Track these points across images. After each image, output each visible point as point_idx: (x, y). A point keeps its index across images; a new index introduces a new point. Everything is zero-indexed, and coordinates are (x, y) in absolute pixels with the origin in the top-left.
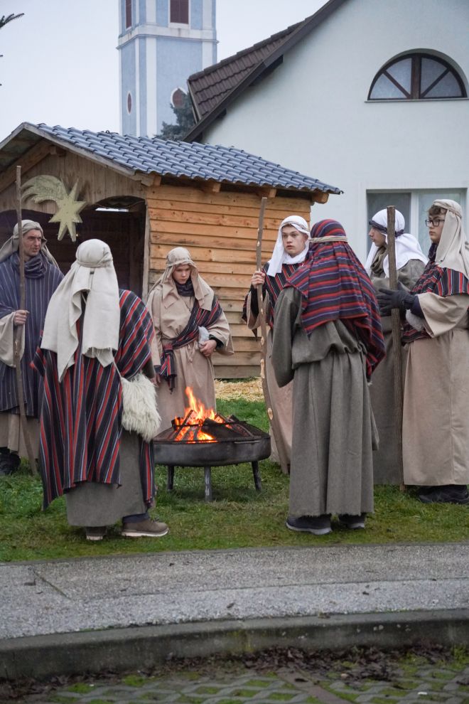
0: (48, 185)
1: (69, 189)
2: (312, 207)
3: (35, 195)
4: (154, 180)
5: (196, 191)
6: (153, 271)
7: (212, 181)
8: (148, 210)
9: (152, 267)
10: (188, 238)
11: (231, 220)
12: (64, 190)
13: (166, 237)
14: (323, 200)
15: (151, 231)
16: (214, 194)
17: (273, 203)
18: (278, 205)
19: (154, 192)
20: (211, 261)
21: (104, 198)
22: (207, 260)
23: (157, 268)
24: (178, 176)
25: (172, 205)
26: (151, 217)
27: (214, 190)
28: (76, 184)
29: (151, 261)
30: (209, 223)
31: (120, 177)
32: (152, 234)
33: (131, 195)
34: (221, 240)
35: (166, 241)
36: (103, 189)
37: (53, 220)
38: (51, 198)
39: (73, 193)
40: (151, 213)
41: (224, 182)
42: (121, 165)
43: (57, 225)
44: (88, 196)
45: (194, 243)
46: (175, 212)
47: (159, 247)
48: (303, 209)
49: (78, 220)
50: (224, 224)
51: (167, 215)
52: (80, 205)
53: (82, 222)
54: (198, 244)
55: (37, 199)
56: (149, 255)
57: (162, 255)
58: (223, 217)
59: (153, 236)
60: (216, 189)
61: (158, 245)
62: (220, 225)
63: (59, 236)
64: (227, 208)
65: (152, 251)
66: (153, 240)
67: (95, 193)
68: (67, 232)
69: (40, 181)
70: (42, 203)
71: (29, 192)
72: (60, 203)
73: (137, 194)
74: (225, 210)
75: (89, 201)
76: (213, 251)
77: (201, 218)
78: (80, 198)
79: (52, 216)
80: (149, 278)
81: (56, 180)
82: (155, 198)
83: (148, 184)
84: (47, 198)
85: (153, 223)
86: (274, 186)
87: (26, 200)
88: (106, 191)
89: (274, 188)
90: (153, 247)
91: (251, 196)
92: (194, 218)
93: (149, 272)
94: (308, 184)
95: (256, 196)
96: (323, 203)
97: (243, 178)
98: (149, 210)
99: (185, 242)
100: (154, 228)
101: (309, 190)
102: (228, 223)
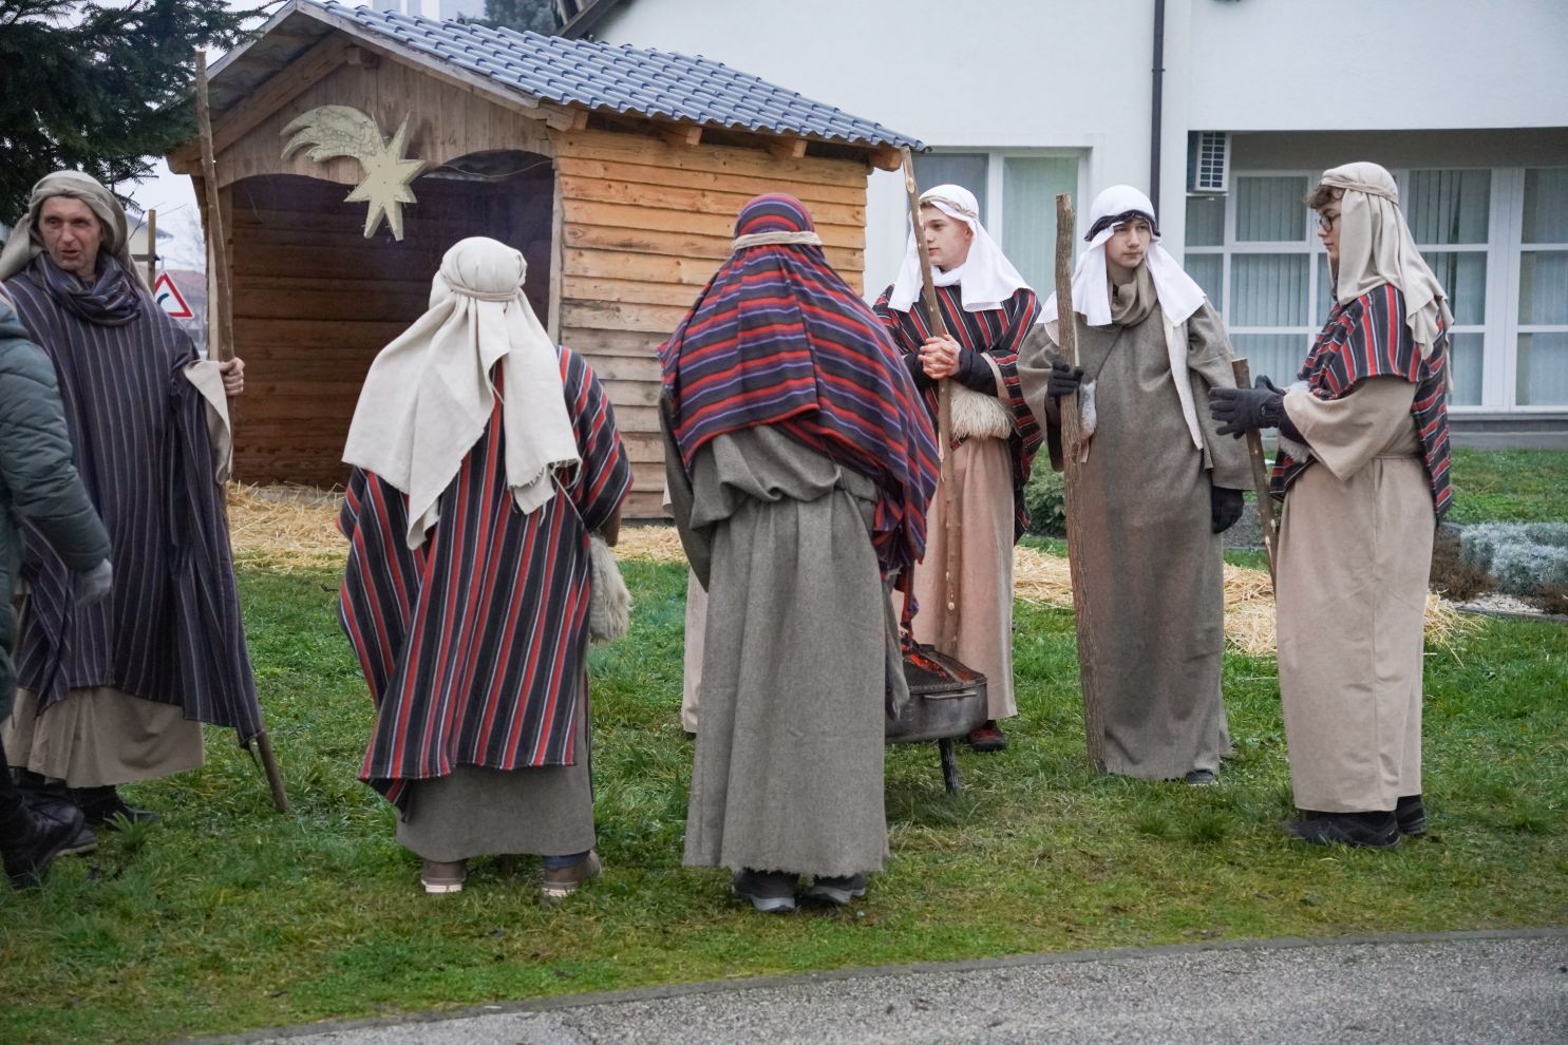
0: (341, 125)
1: (389, 135)
2: (869, 177)
3: (312, 145)
4: (575, 119)
5: (651, 142)
6: (568, 302)
7: (687, 123)
8: (559, 181)
9: (566, 295)
10: (637, 238)
11: (720, 202)
12: (378, 138)
13: (594, 234)
14: (892, 165)
15: (564, 223)
16: (687, 148)
17: (798, 168)
18: (807, 173)
19: (571, 144)
20: (680, 283)
21: (462, 153)
22: (674, 281)
23: (577, 295)
24: (622, 111)
25: (605, 169)
26: (566, 194)
27: (689, 141)
28: (404, 126)
29: (566, 281)
30: (676, 207)
31: (498, 111)
32: (567, 229)
33: (521, 148)
34: (701, 242)
35: (594, 241)
36: (460, 135)
37: (354, 197)
38: (348, 151)
39: (398, 142)
40: (563, 186)
41: (709, 126)
42: (509, 86)
43: (364, 206)
44: (427, 149)
45: (648, 246)
46: (613, 184)
47: (581, 255)
48: (853, 182)
49: (407, 197)
50: (705, 210)
51: (597, 191)
52: (412, 167)
53: (415, 201)
54: (656, 248)
55: (319, 154)
56: (562, 269)
57: (586, 270)
58: (704, 196)
59: (570, 233)
60: (693, 139)
61: (580, 250)
62: (699, 212)
63: (367, 230)
64: (711, 176)
65: (568, 261)
66: (570, 240)
67: (443, 143)
68: (384, 223)
69: (323, 118)
70: (328, 163)
71: (300, 139)
72: (368, 163)
73: (535, 147)
74: (707, 182)
75: (430, 159)
76: (684, 264)
77: (661, 197)
78: (411, 152)
79: (351, 188)
80: (561, 317)
81: (358, 116)
82: (574, 154)
83: (561, 127)
84: (341, 152)
85: (568, 205)
86: (803, 135)
87: (294, 156)
88: (466, 139)
89: (803, 139)
90: (569, 254)
91: (755, 154)
92: (648, 196)
93: (562, 304)
94: (867, 133)
95: (765, 155)
96: (892, 170)
97: (744, 117)
98: (562, 179)
99: (631, 246)
100: (570, 217)
101: (866, 143)
102: (713, 208)
